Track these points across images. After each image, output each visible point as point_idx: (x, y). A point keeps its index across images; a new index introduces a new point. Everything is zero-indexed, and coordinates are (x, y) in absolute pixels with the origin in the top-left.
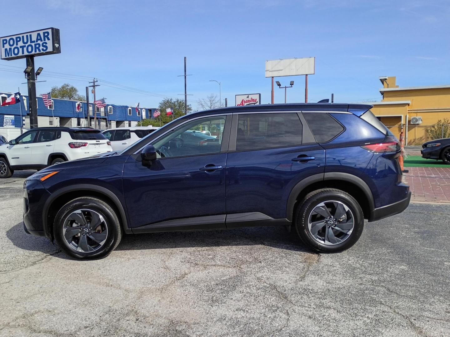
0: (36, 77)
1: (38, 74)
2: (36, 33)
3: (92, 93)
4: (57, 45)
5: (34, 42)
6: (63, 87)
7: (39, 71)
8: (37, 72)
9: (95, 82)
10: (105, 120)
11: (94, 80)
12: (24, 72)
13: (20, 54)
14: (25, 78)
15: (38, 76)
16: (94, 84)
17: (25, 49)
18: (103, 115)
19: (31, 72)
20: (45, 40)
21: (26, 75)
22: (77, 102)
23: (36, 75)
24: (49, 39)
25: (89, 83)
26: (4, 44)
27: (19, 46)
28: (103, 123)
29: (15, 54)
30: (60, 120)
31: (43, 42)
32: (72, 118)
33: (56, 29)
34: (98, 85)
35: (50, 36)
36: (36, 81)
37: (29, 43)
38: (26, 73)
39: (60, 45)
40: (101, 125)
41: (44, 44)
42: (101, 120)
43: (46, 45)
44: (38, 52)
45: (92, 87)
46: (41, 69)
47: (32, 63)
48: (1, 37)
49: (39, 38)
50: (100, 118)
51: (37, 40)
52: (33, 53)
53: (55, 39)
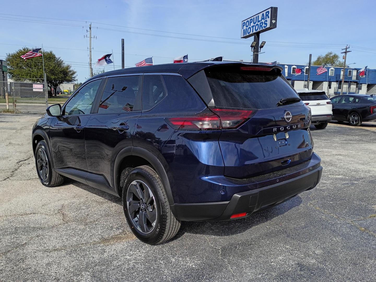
0: (260, 50)
1: (262, 47)
2: (261, 14)
3: (343, 59)
4: (274, 21)
5: (260, 21)
6: (327, 55)
7: (262, 45)
8: (261, 45)
9: (347, 48)
10: (356, 83)
11: (347, 47)
12: (251, 47)
13: (251, 33)
14: (252, 51)
15: (262, 48)
16: (346, 50)
17: (254, 27)
18: (354, 78)
19: (256, 46)
20: (266, 19)
21: (252, 49)
22: (331, 68)
23: (260, 48)
24: (268, 17)
25: (342, 50)
26: (243, 26)
27: (251, 26)
28: (353, 87)
29: (248, 33)
30: (313, 84)
31: (265, 20)
32: (324, 82)
33: (274, 8)
34: (350, 51)
35: (270, 15)
36: (259, 53)
37: (257, 23)
38: (252, 47)
39: (276, 21)
40: (351, 88)
41: (266, 22)
42: (351, 83)
43: (267, 22)
44: (261, 29)
45: (345, 53)
46: (264, 43)
47: (257, 39)
48: (243, 21)
49: (263, 18)
50: (351, 82)
51: (262, 19)
52: (259, 30)
53: (273, 17)
